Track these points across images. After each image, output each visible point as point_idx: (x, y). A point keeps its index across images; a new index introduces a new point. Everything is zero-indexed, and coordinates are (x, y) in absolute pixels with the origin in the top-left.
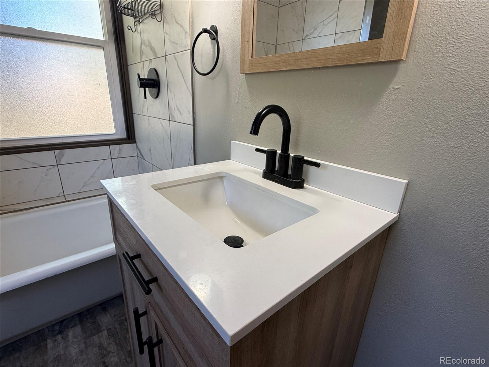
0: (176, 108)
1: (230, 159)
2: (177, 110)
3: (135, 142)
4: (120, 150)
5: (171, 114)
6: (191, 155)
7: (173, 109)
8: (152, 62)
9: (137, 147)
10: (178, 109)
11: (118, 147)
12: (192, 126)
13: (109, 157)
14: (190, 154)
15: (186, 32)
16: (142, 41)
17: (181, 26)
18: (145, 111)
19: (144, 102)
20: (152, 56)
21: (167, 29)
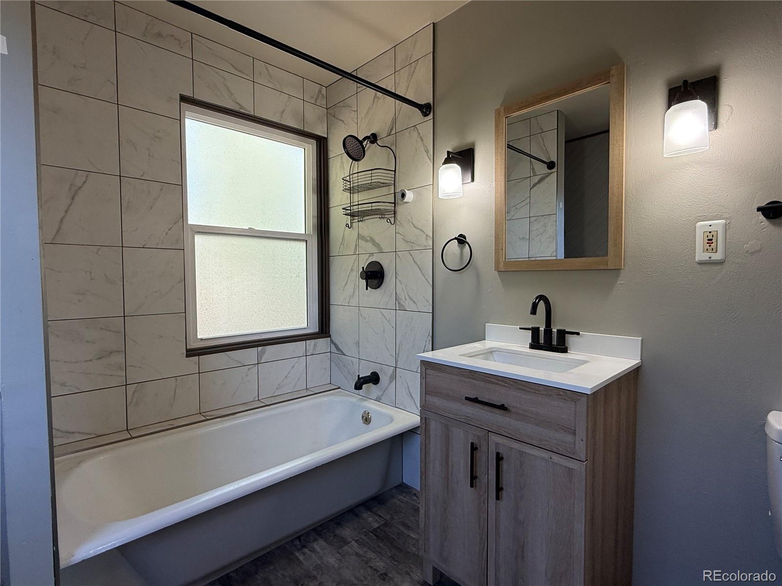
0: (407, 297)
1: (485, 340)
2: (408, 300)
3: (330, 336)
4: (315, 345)
5: (399, 303)
6: (428, 342)
7: (404, 299)
8: (373, 256)
9: (332, 341)
10: (411, 299)
11: (313, 342)
12: (431, 314)
13: (304, 354)
14: (426, 341)
15: (427, 236)
16: (359, 237)
17: (421, 230)
18: (354, 302)
19: (354, 292)
20: (374, 250)
21: (401, 230)
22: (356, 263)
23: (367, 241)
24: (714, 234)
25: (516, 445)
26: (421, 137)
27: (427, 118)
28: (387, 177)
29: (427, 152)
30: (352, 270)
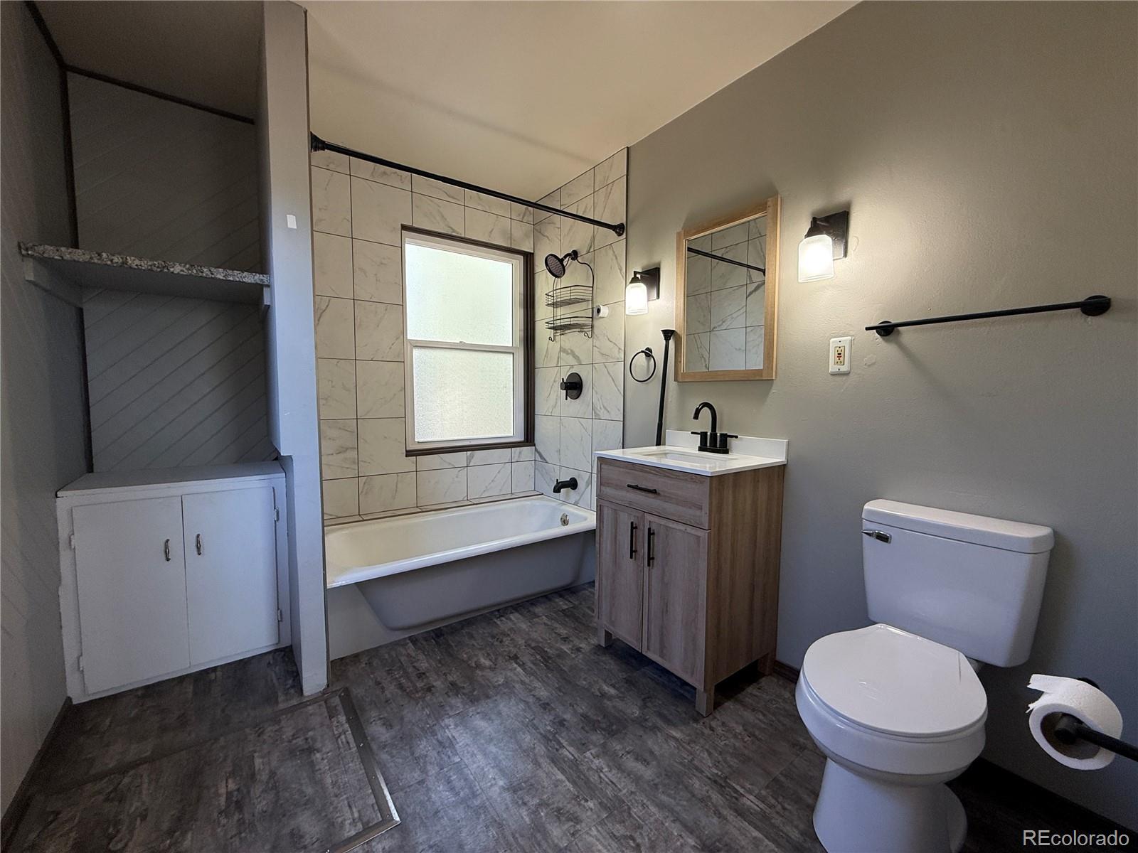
0: (602, 407)
1: (665, 444)
2: (603, 409)
3: (534, 445)
4: (520, 453)
5: (595, 413)
7: (599, 408)
8: (574, 368)
9: (536, 450)
10: (605, 408)
11: (518, 449)
12: (622, 422)
13: (509, 460)
15: (620, 349)
16: (562, 350)
17: (615, 344)
18: (556, 412)
19: (556, 403)
20: (574, 362)
21: (597, 343)
22: (558, 375)
23: (568, 354)
24: (842, 348)
25: (663, 522)
26: (616, 256)
27: (621, 238)
28: (585, 294)
29: (621, 270)
30: (554, 381)
